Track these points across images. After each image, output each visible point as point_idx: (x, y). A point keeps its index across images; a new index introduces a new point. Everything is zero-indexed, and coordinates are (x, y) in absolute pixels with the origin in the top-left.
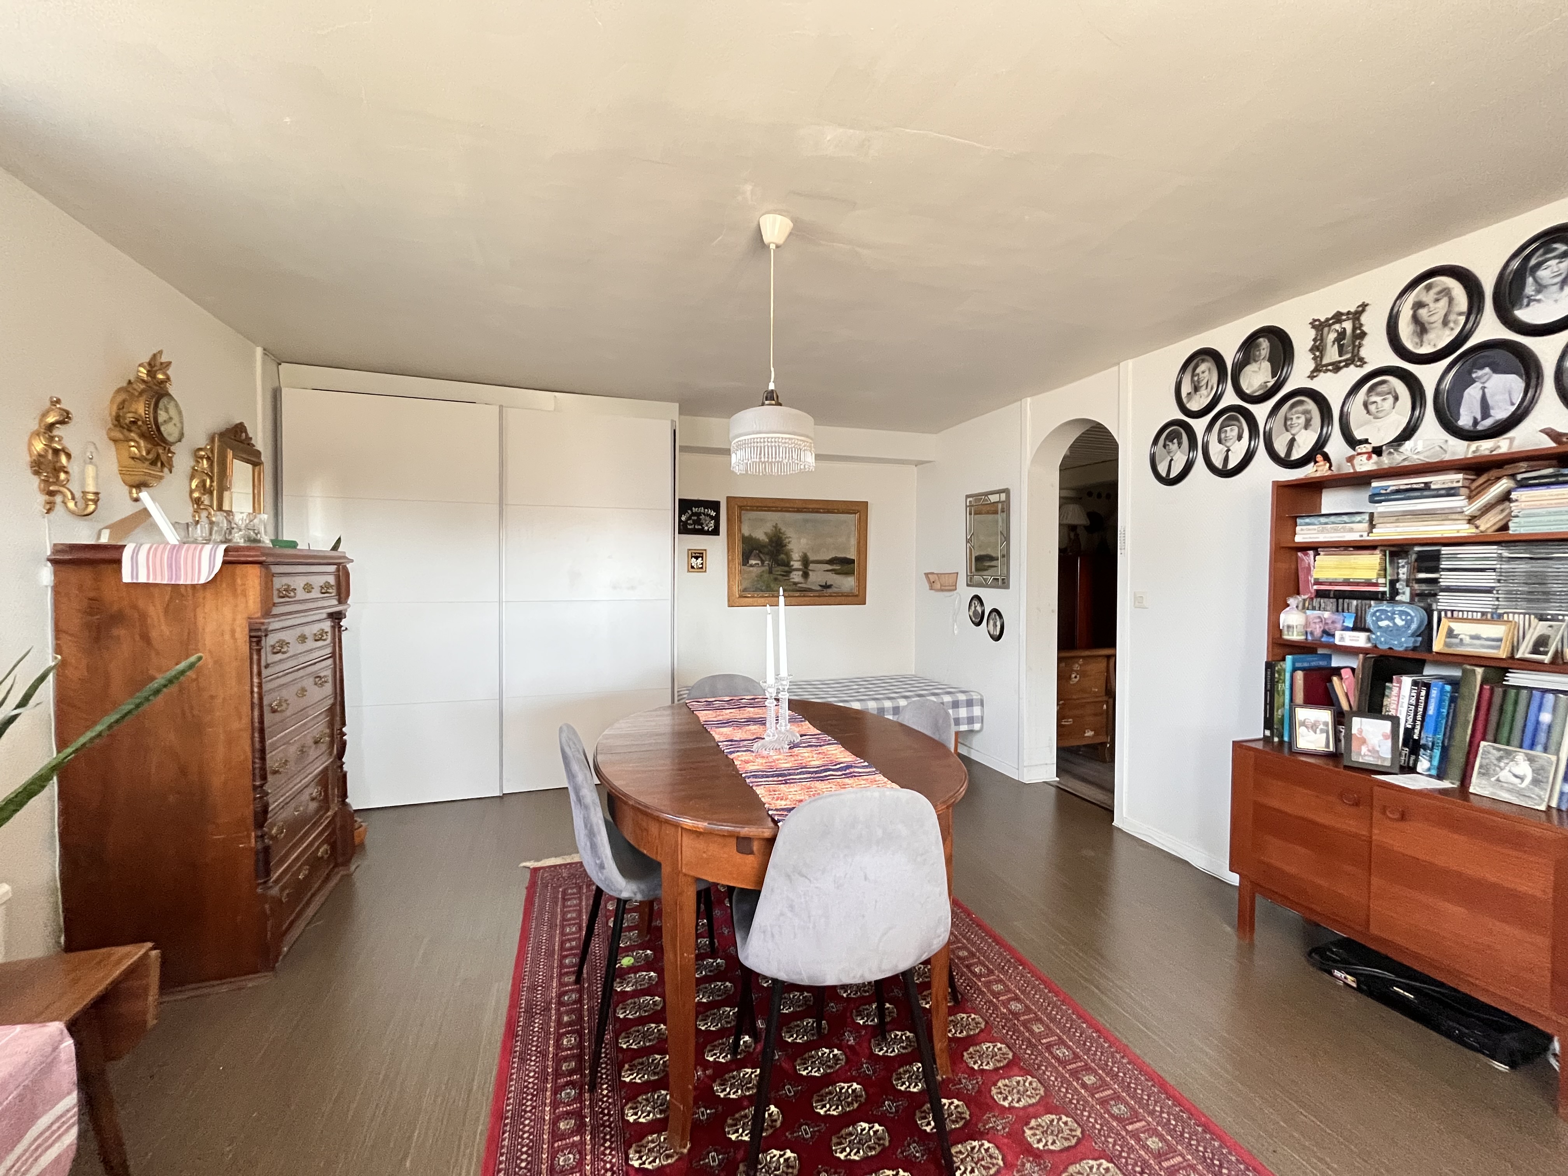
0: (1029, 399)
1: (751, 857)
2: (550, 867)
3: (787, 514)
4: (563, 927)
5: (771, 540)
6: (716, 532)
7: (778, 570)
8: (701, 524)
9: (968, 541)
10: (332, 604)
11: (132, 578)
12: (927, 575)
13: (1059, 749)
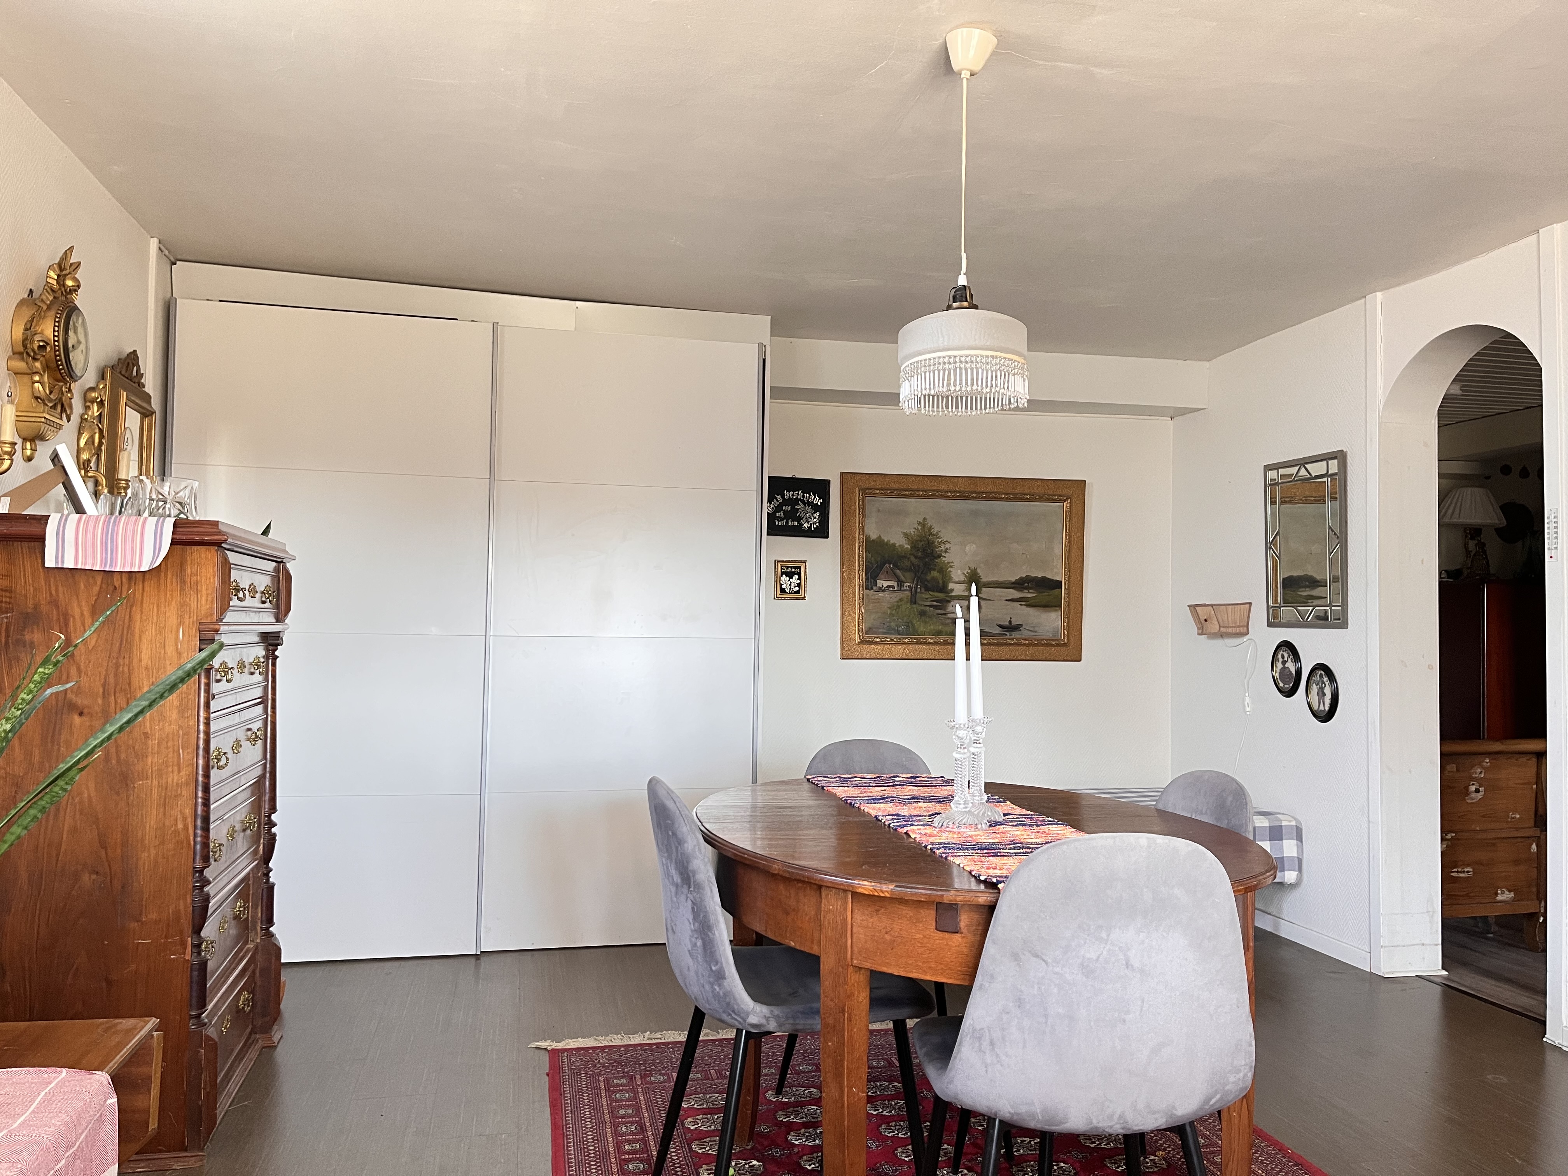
0: (1379, 295)
1: (957, 936)
2: (578, 1049)
3: (943, 502)
4: (615, 1126)
5: (914, 547)
6: (822, 532)
7: (927, 598)
8: (799, 519)
9: (1269, 546)
10: (266, 621)
11: (57, 562)
12: (1193, 608)
13: (1447, 926)
